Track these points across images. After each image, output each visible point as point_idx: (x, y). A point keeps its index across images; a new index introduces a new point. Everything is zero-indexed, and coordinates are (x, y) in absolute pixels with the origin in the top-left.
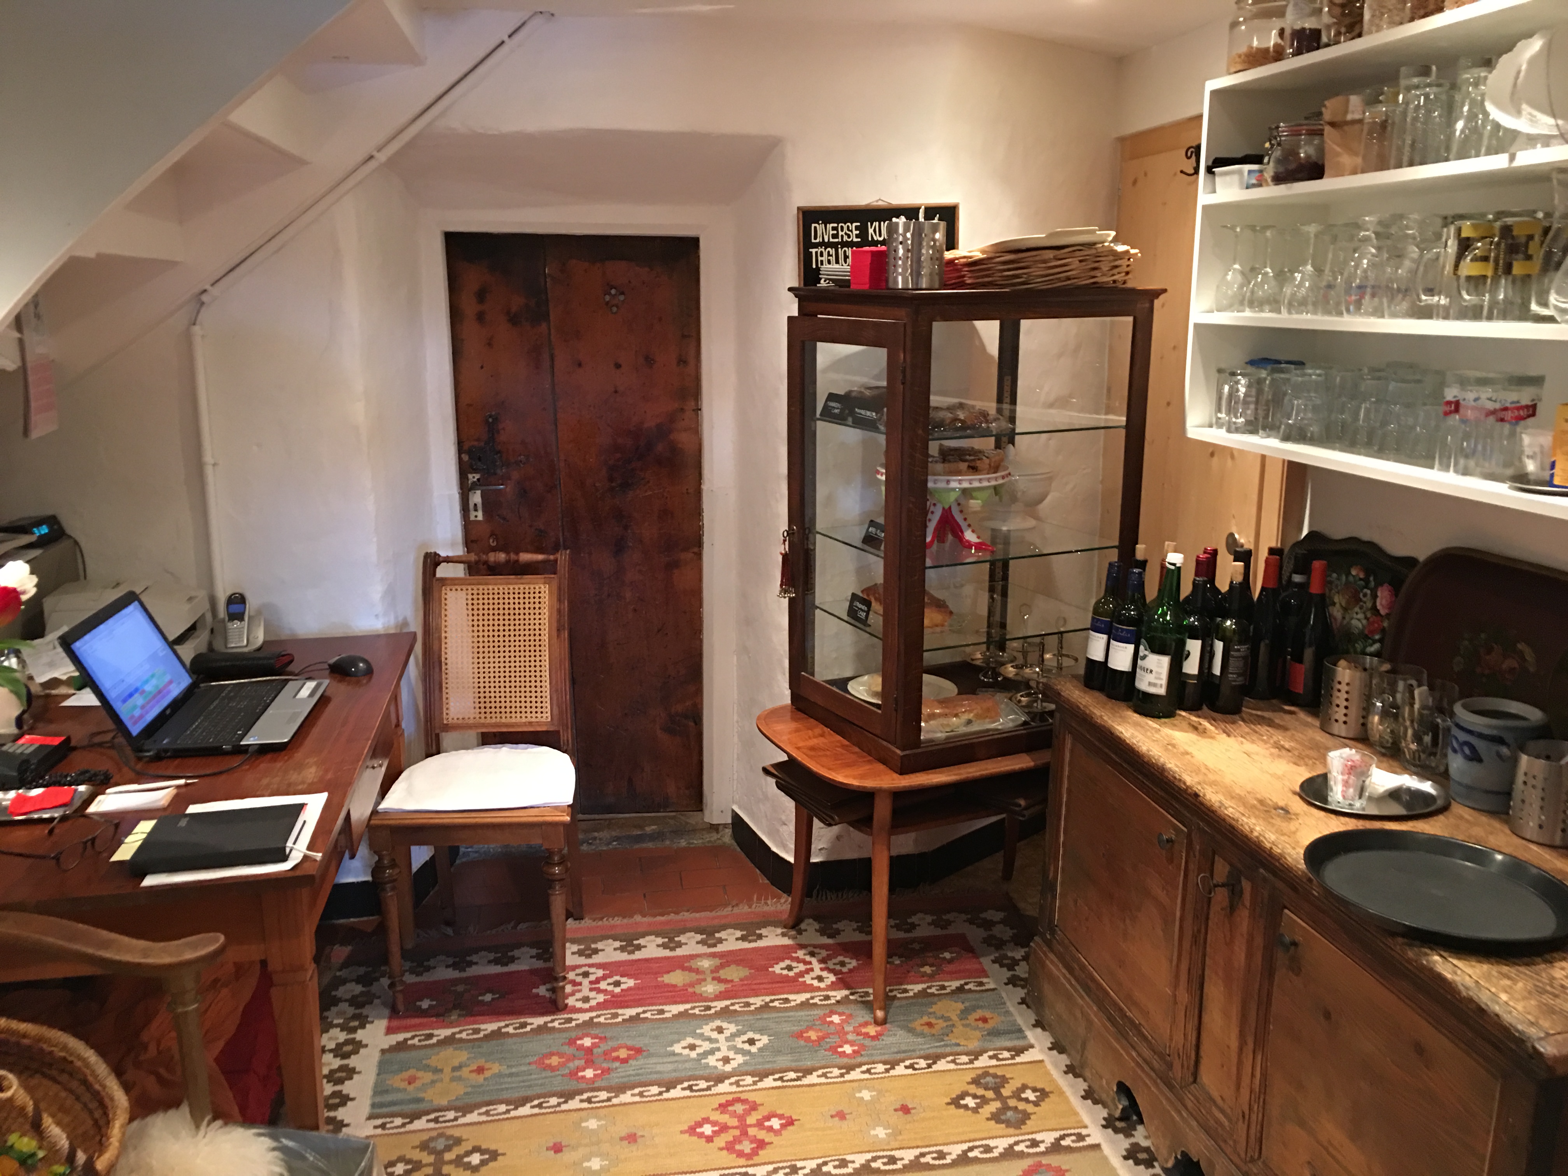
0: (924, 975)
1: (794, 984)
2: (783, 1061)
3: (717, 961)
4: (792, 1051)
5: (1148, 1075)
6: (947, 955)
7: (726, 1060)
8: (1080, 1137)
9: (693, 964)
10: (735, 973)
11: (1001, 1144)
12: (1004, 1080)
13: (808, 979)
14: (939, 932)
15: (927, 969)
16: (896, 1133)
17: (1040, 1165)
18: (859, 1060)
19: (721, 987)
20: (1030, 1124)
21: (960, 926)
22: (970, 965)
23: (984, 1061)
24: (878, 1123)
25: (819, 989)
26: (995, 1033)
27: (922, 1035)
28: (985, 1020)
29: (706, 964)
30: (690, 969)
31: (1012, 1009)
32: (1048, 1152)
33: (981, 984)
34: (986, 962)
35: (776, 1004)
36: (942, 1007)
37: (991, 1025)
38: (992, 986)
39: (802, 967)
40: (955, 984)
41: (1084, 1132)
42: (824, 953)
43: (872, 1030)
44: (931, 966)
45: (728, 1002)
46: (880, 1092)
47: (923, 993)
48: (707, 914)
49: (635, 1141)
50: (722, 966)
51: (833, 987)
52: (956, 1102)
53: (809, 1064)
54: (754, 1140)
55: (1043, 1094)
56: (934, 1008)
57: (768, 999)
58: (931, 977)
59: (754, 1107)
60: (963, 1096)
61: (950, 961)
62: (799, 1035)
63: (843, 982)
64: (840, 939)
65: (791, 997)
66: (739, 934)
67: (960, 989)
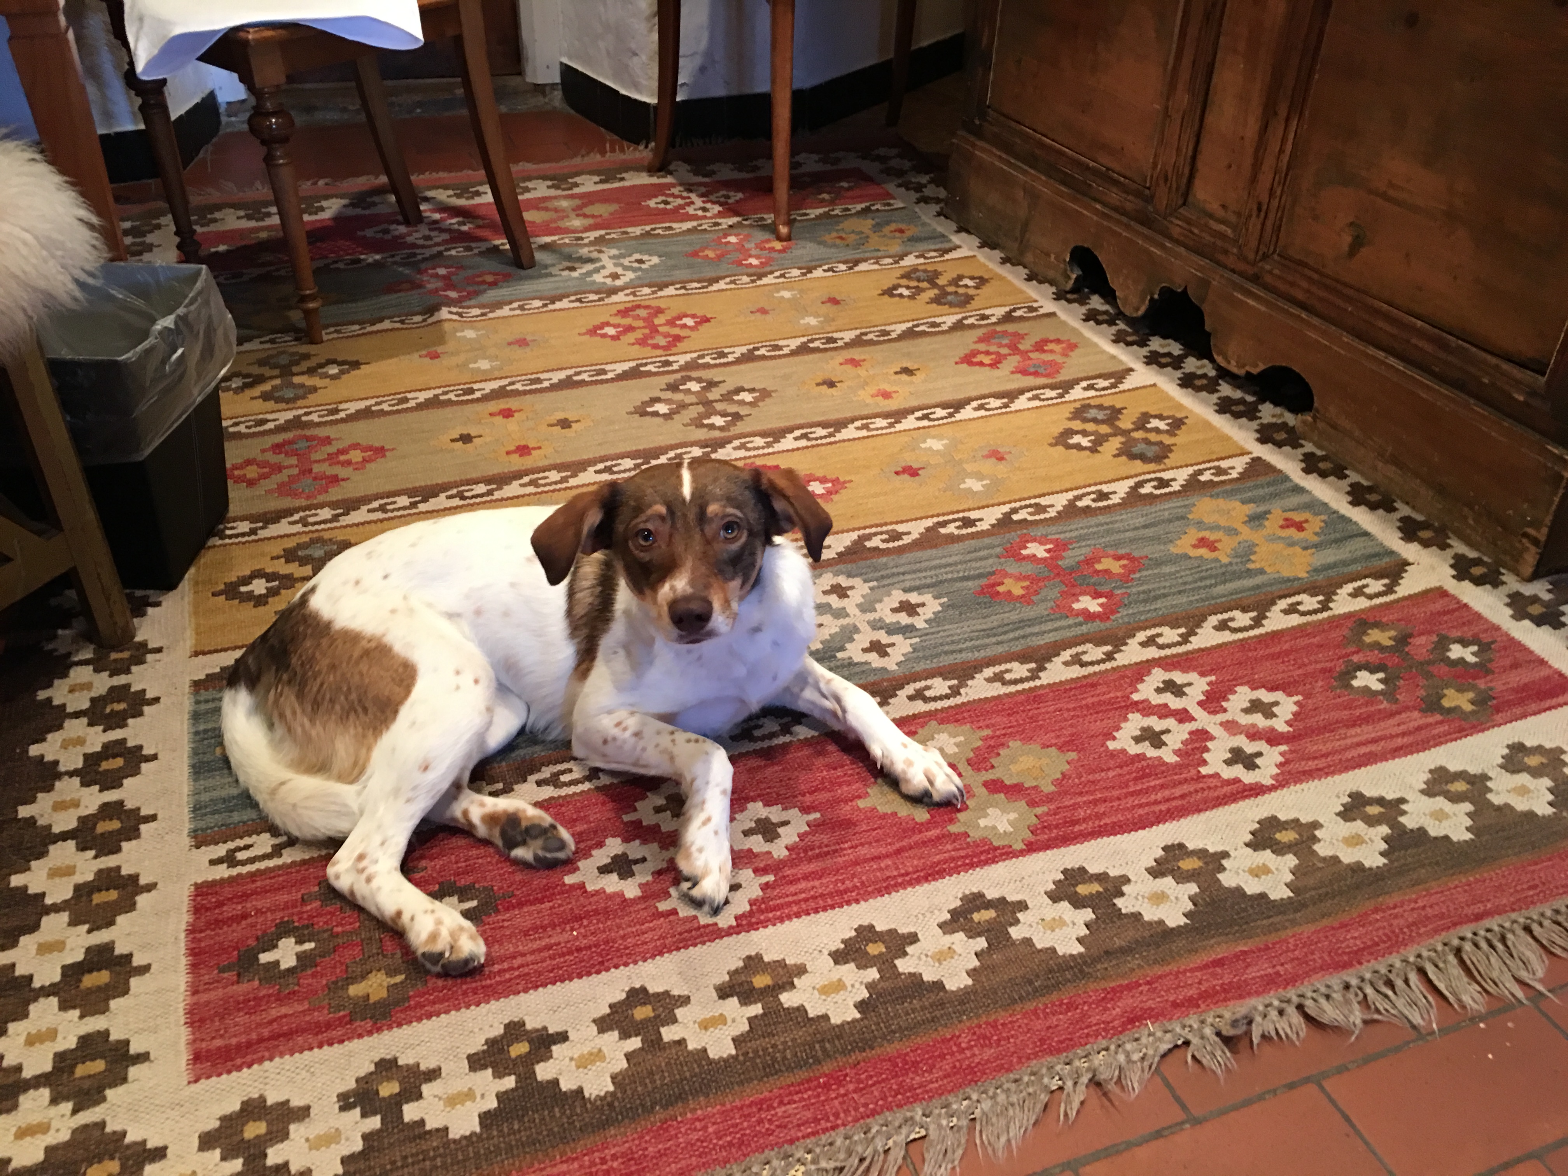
0: (823, 200)
1: (677, 215)
2: (679, 274)
3: (577, 202)
4: (690, 266)
5: (1118, 222)
6: (845, 184)
7: (615, 276)
8: (1031, 309)
9: (549, 204)
10: (603, 210)
11: (950, 320)
12: (937, 274)
13: (690, 210)
14: (828, 167)
15: (826, 196)
16: (829, 320)
17: (996, 332)
18: (768, 269)
19: (590, 221)
20: (974, 304)
21: (851, 161)
22: (873, 190)
23: (910, 261)
24: (806, 312)
25: (705, 217)
26: (914, 240)
27: (834, 246)
28: (901, 231)
29: (564, 204)
30: (547, 209)
31: (928, 221)
32: (1001, 321)
33: (889, 205)
34: (891, 187)
35: (660, 231)
36: (849, 224)
37: (908, 234)
38: (901, 205)
39: (680, 201)
40: (859, 207)
41: (1035, 305)
42: (703, 190)
43: (778, 245)
44: (829, 193)
45: (603, 232)
46: (801, 291)
47: (826, 215)
48: (554, 165)
49: (527, 344)
50: (585, 205)
51: (720, 214)
52: (889, 292)
53: (713, 274)
54: (666, 335)
55: (982, 281)
56: (841, 226)
57: (648, 228)
58: (832, 202)
59: (659, 311)
60: (896, 287)
61: (848, 189)
62: (695, 254)
63: (730, 210)
64: (717, 177)
65: (674, 225)
66: (597, 179)
67: (866, 211)
